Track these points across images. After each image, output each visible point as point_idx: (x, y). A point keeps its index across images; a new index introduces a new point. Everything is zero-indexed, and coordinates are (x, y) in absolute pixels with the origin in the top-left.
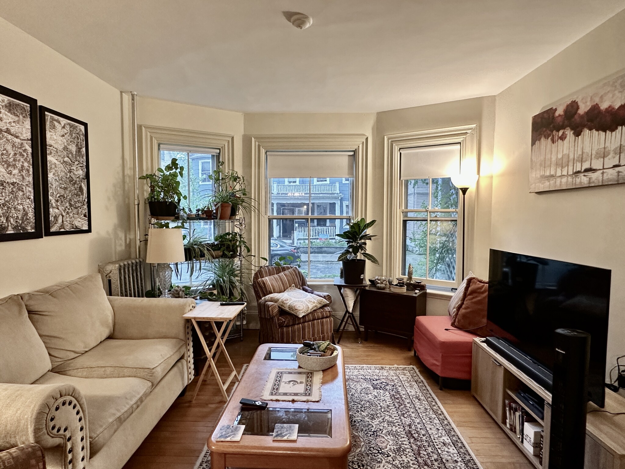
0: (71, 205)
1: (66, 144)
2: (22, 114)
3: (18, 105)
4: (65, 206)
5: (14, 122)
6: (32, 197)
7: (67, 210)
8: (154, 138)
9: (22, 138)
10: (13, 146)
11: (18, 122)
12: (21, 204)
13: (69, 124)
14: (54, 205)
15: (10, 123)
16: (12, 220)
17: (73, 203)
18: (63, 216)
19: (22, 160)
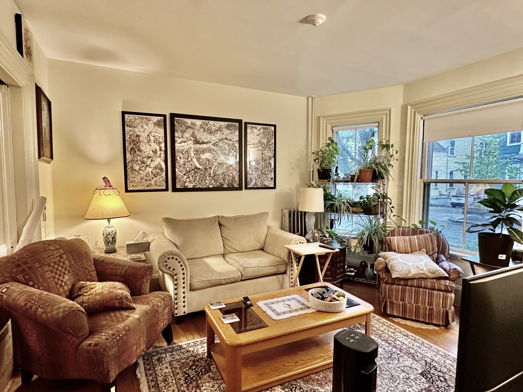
0: (262, 173)
1: (260, 139)
2: (234, 129)
3: (232, 125)
4: (258, 173)
5: (229, 134)
6: (238, 170)
7: (259, 176)
8: (328, 124)
9: (233, 141)
10: (229, 145)
11: (232, 133)
12: (232, 173)
13: (263, 128)
14: (251, 173)
15: (227, 134)
16: (226, 181)
17: (263, 172)
18: (256, 179)
19: (233, 151)
